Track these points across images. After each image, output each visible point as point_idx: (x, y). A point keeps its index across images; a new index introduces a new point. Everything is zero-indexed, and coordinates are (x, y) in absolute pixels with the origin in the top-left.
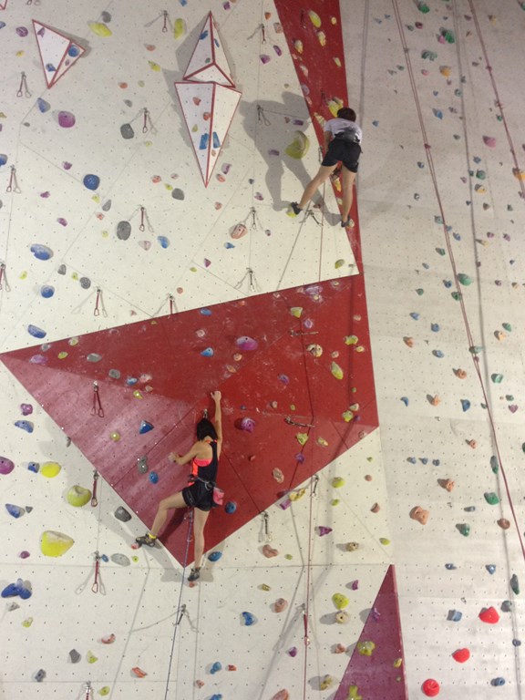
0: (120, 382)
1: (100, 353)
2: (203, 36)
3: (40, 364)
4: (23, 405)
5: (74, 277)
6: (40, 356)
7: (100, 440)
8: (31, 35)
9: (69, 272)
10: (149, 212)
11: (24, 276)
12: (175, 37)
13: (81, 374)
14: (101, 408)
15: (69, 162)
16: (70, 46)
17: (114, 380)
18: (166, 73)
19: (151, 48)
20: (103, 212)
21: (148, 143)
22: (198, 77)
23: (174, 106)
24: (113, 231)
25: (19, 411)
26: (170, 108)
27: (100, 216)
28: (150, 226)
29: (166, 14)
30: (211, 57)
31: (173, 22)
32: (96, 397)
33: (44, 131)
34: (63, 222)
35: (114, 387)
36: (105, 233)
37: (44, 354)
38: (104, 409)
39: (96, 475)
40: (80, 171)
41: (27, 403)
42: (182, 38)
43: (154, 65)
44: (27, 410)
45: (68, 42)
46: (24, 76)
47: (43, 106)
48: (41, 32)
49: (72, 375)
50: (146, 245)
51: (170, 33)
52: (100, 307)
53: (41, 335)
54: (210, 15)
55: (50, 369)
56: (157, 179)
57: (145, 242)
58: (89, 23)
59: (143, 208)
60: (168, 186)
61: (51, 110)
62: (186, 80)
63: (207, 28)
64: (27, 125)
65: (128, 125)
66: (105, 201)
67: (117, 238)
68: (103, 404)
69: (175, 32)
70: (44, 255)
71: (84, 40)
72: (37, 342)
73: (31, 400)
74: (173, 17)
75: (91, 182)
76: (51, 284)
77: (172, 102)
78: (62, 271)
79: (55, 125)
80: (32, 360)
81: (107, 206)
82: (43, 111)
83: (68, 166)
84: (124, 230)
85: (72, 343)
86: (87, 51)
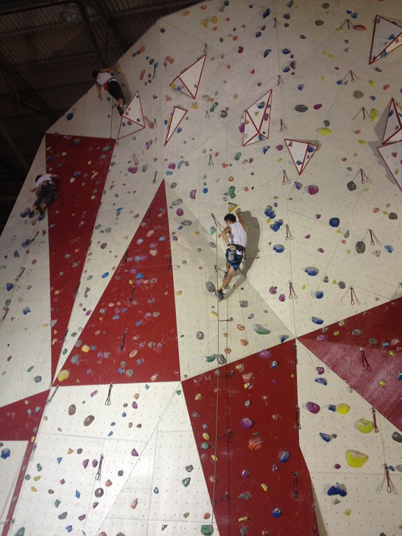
0: (378, 346)
1: (360, 329)
2: (390, 114)
3: (323, 341)
4: (318, 368)
5: (334, 282)
6: (322, 336)
7: (372, 387)
8: (285, 148)
9: (330, 280)
10: (375, 232)
11: (304, 288)
12: (372, 121)
13: (351, 344)
14: (368, 365)
15: (319, 214)
16: (308, 147)
17: (373, 345)
18: (370, 144)
19: (358, 132)
20: (345, 239)
21: (366, 190)
22: (392, 140)
23: (380, 163)
24: (353, 250)
25: (317, 372)
26: (377, 164)
27: (344, 242)
28: (377, 241)
29: (363, 109)
30: (398, 125)
31: (369, 113)
32: (364, 358)
33: (301, 200)
34: (321, 250)
35: (374, 350)
36: (349, 252)
37: (324, 334)
38: (371, 365)
39: (374, 411)
40: (326, 218)
41: (320, 366)
42: (376, 120)
43: (361, 142)
44: (321, 371)
45: (307, 145)
46: (284, 172)
47: (298, 186)
48: (290, 145)
49: (345, 346)
50: (377, 253)
51: (368, 119)
52: (354, 299)
53: (320, 322)
54: (393, 100)
55: (330, 343)
56: (376, 210)
57: (377, 252)
58: (317, 130)
59: (370, 231)
60: (385, 213)
61: (304, 186)
62: (384, 144)
63: (392, 108)
64: (291, 199)
65: (352, 182)
66: (345, 232)
67: (357, 253)
68: (369, 362)
69: (371, 117)
70: (313, 273)
71: (315, 141)
72: (319, 327)
73: (322, 365)
74: (368, 110)
75: (334, 222)
76: (320, 290)
77: (378, 160)
78: (326, 280)
79: (307, 194)
80: (318, 339)
81: (347, 235)
82: (299, 188)
83: (318, 217)
84: (360, 247)
85: (340, 325)
86: (318, 146)
